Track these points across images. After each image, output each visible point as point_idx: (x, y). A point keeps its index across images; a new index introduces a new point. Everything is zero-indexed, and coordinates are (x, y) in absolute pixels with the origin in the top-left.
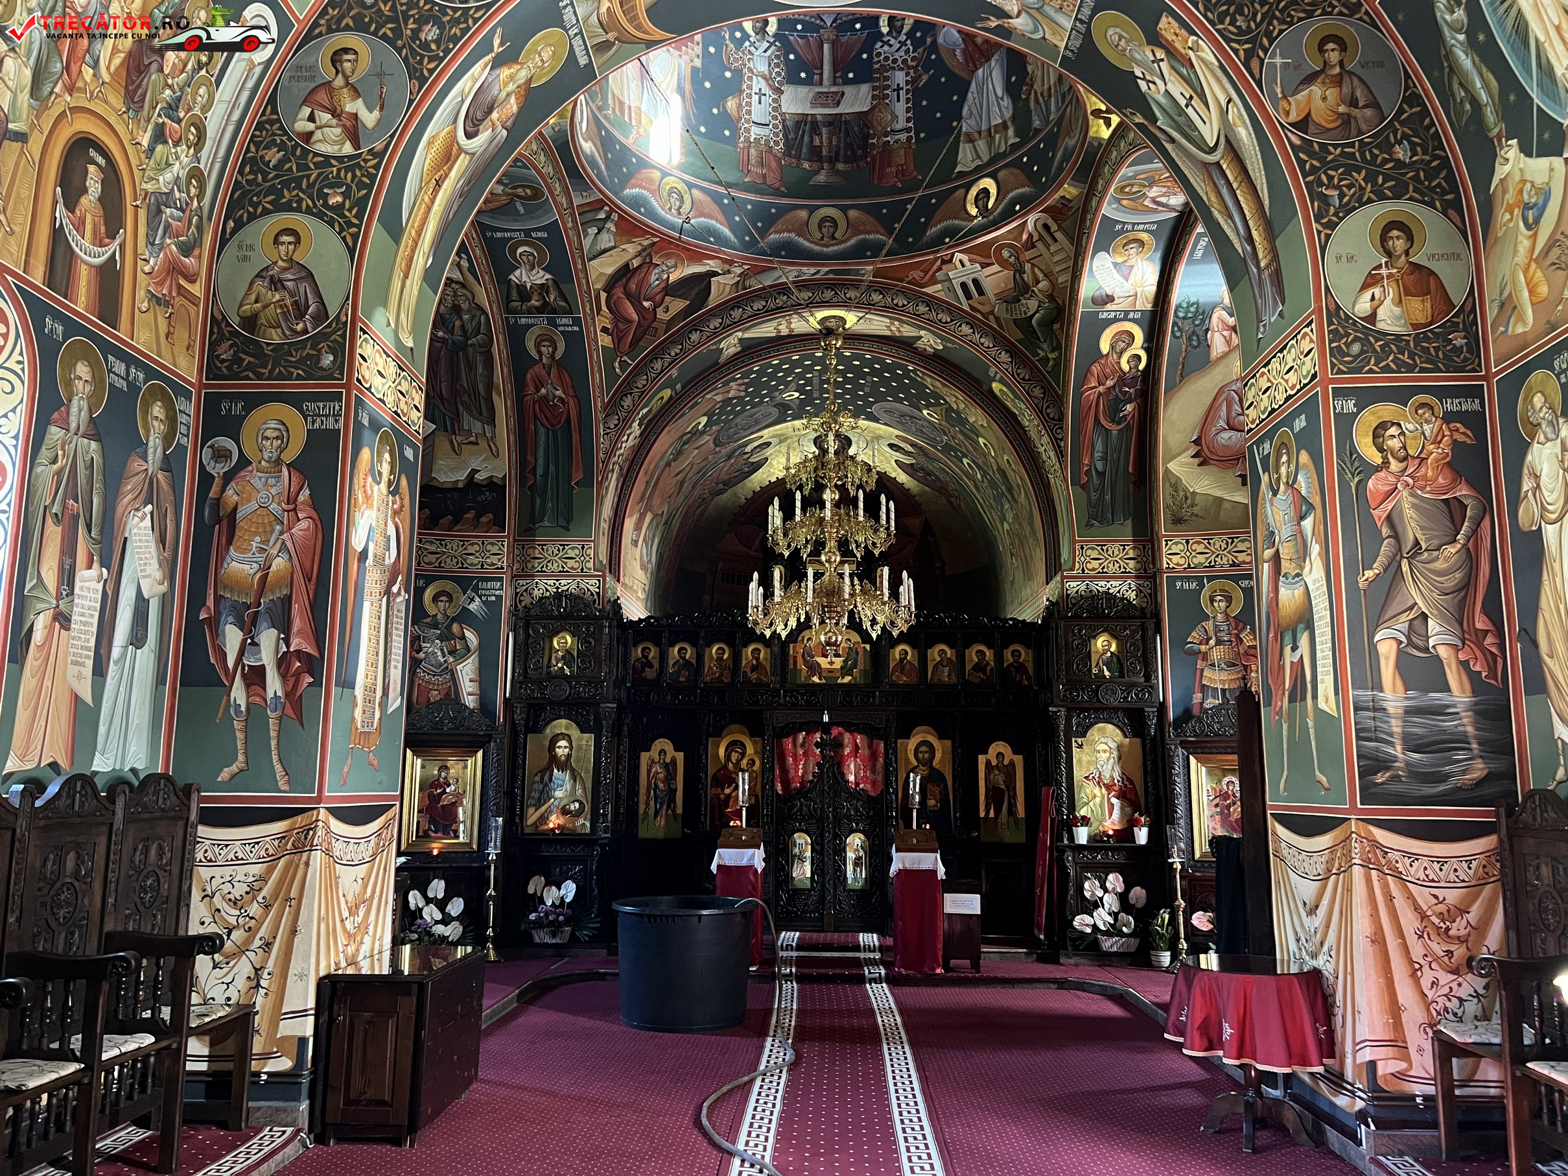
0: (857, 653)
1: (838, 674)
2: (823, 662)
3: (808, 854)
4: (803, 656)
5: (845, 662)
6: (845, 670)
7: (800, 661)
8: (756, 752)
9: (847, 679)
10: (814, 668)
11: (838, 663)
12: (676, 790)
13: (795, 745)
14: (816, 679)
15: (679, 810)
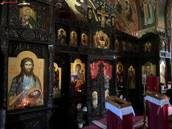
0: (108, 40)
1: (104, 46)
2: (101, 42)
3: (97, 97)
4: (96, 40)
5: (106, 42)
6: (106, 45)
7: (95, 41)
8: (84, 68)
9: (106, 48)
10: (99, 44)
11: (104, 43)
12: (59, 81)
13: (93, 66)
14: (99, 47)
15: (60, 88)
